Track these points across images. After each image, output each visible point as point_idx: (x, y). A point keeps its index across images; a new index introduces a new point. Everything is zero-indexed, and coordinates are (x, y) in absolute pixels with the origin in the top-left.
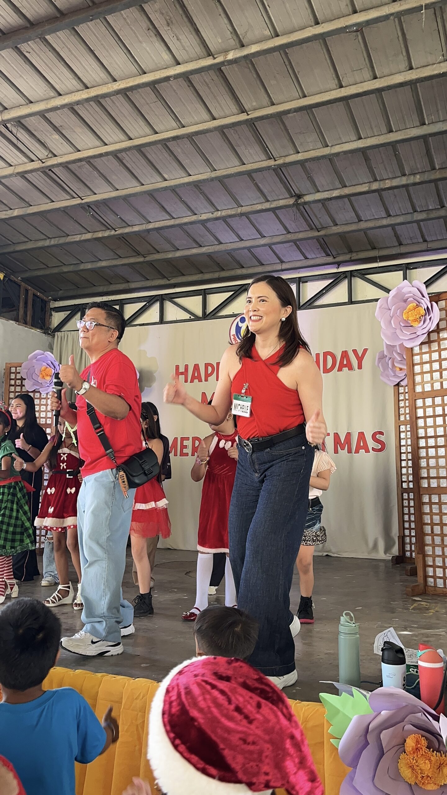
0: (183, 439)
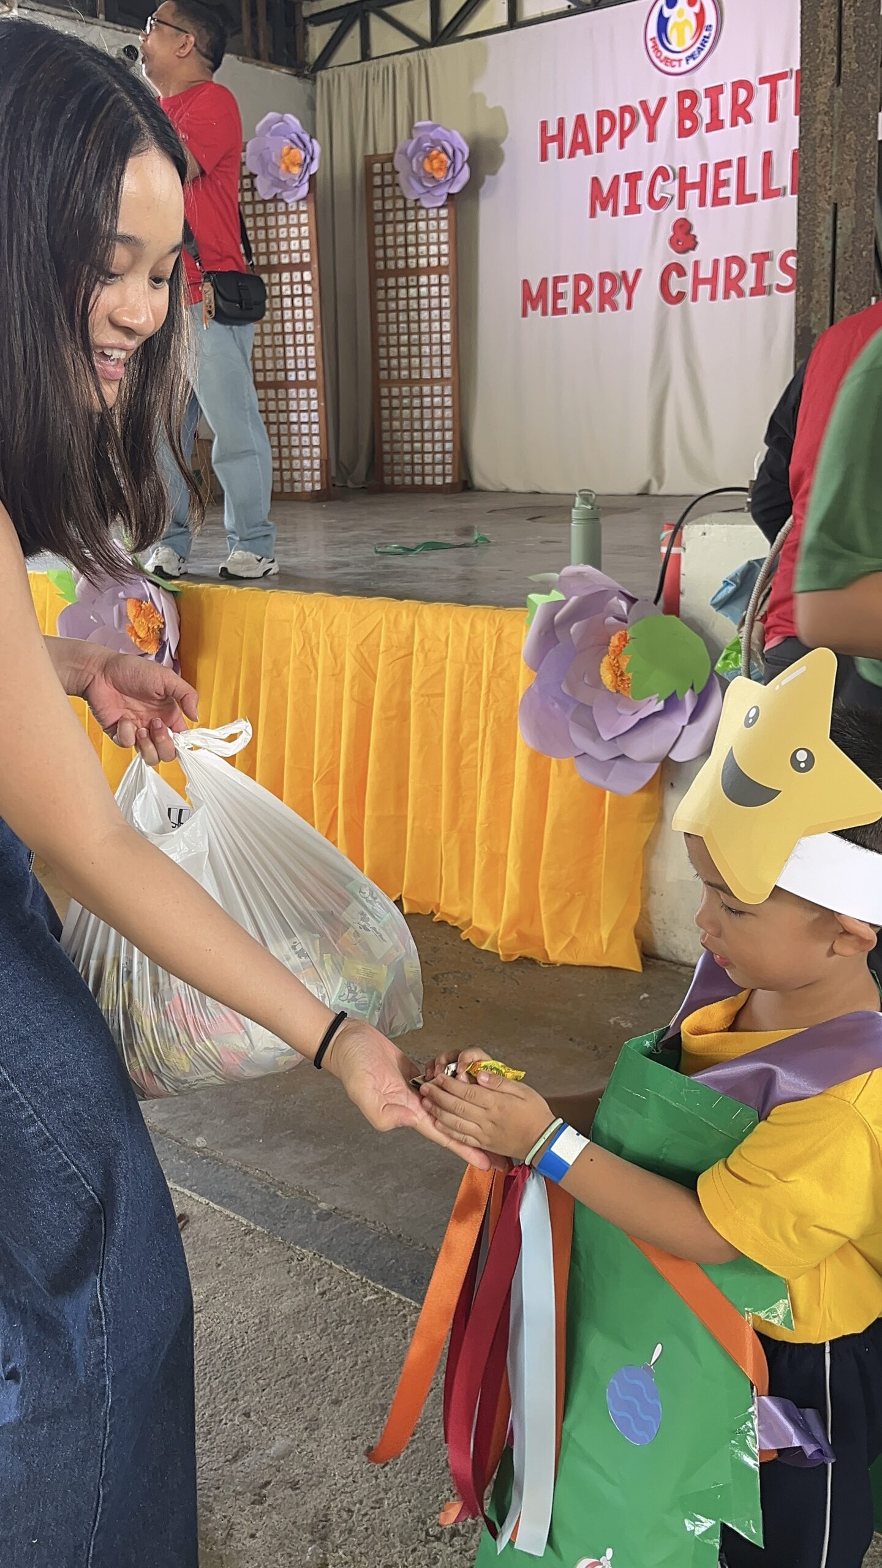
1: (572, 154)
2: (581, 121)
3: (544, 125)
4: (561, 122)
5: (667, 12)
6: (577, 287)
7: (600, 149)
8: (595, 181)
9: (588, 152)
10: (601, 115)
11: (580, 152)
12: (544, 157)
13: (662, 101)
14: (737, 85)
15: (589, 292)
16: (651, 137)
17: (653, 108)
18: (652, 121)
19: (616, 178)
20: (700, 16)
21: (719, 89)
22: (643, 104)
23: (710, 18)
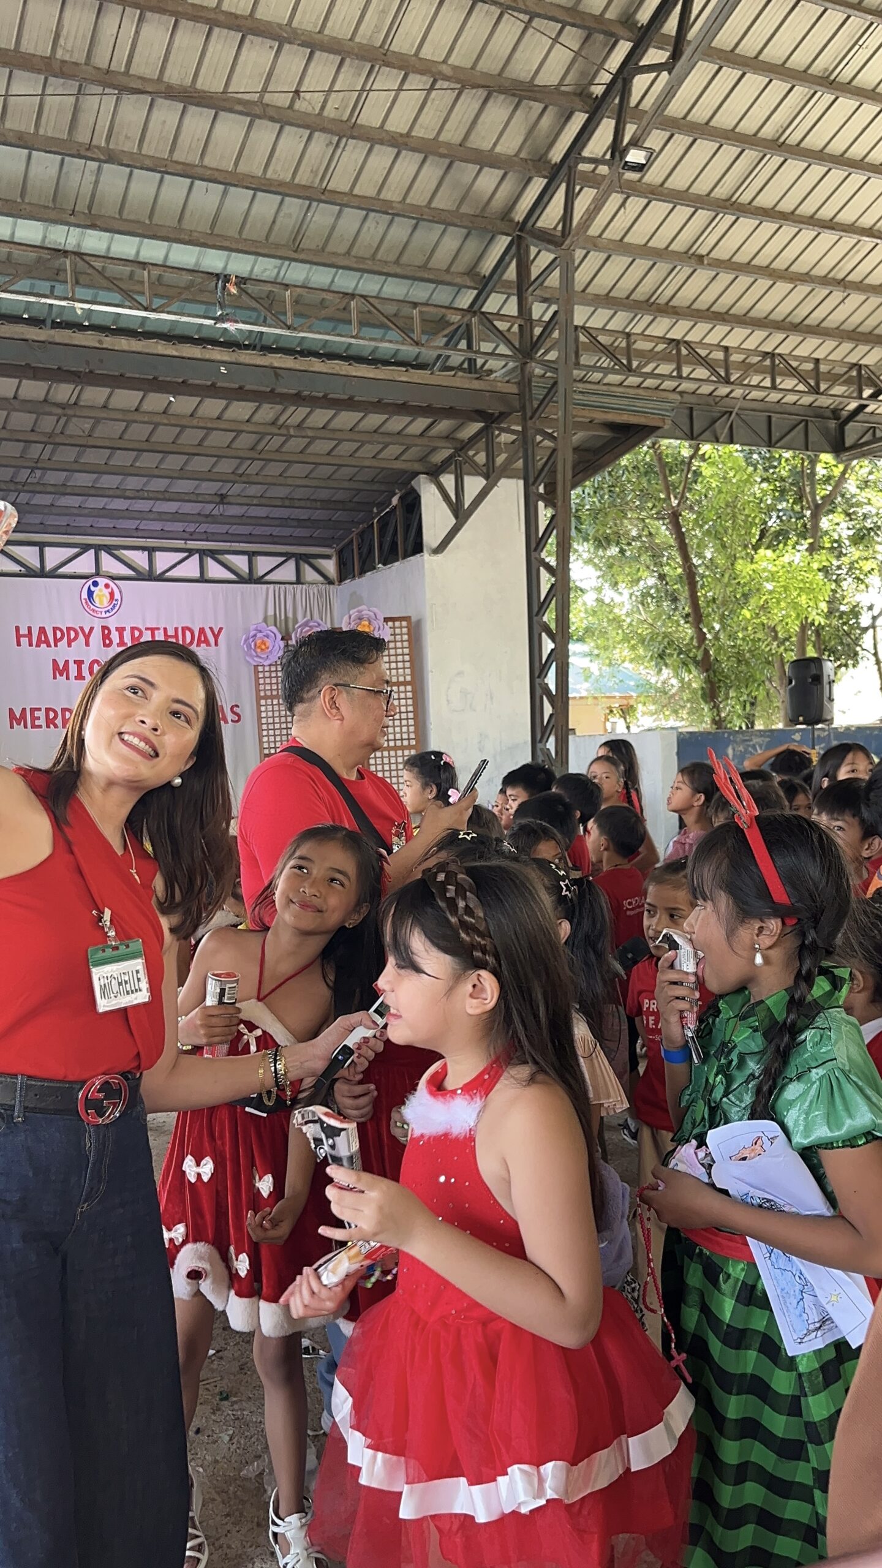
0: (33, 710)
1: (38, 645)
2: (42, 630)
3: (17, 629)
4: (30, 629)
5: (92, 588)
6: (47, 715)
7: (56, 646)
8: (54, 661)
9: (49, 645)
10: (55, 629)
11: (44, 646)
12: (19, 644)
13: (92, 629)
14: (133, 629)
15: (56, 717)
16: (87, 644)
17: (87, 631)
18: (87, 637)
19: (67, 662)
20: (112, 594)
21: (123, 629)
22: (82, 628)
23: (117, 596)
